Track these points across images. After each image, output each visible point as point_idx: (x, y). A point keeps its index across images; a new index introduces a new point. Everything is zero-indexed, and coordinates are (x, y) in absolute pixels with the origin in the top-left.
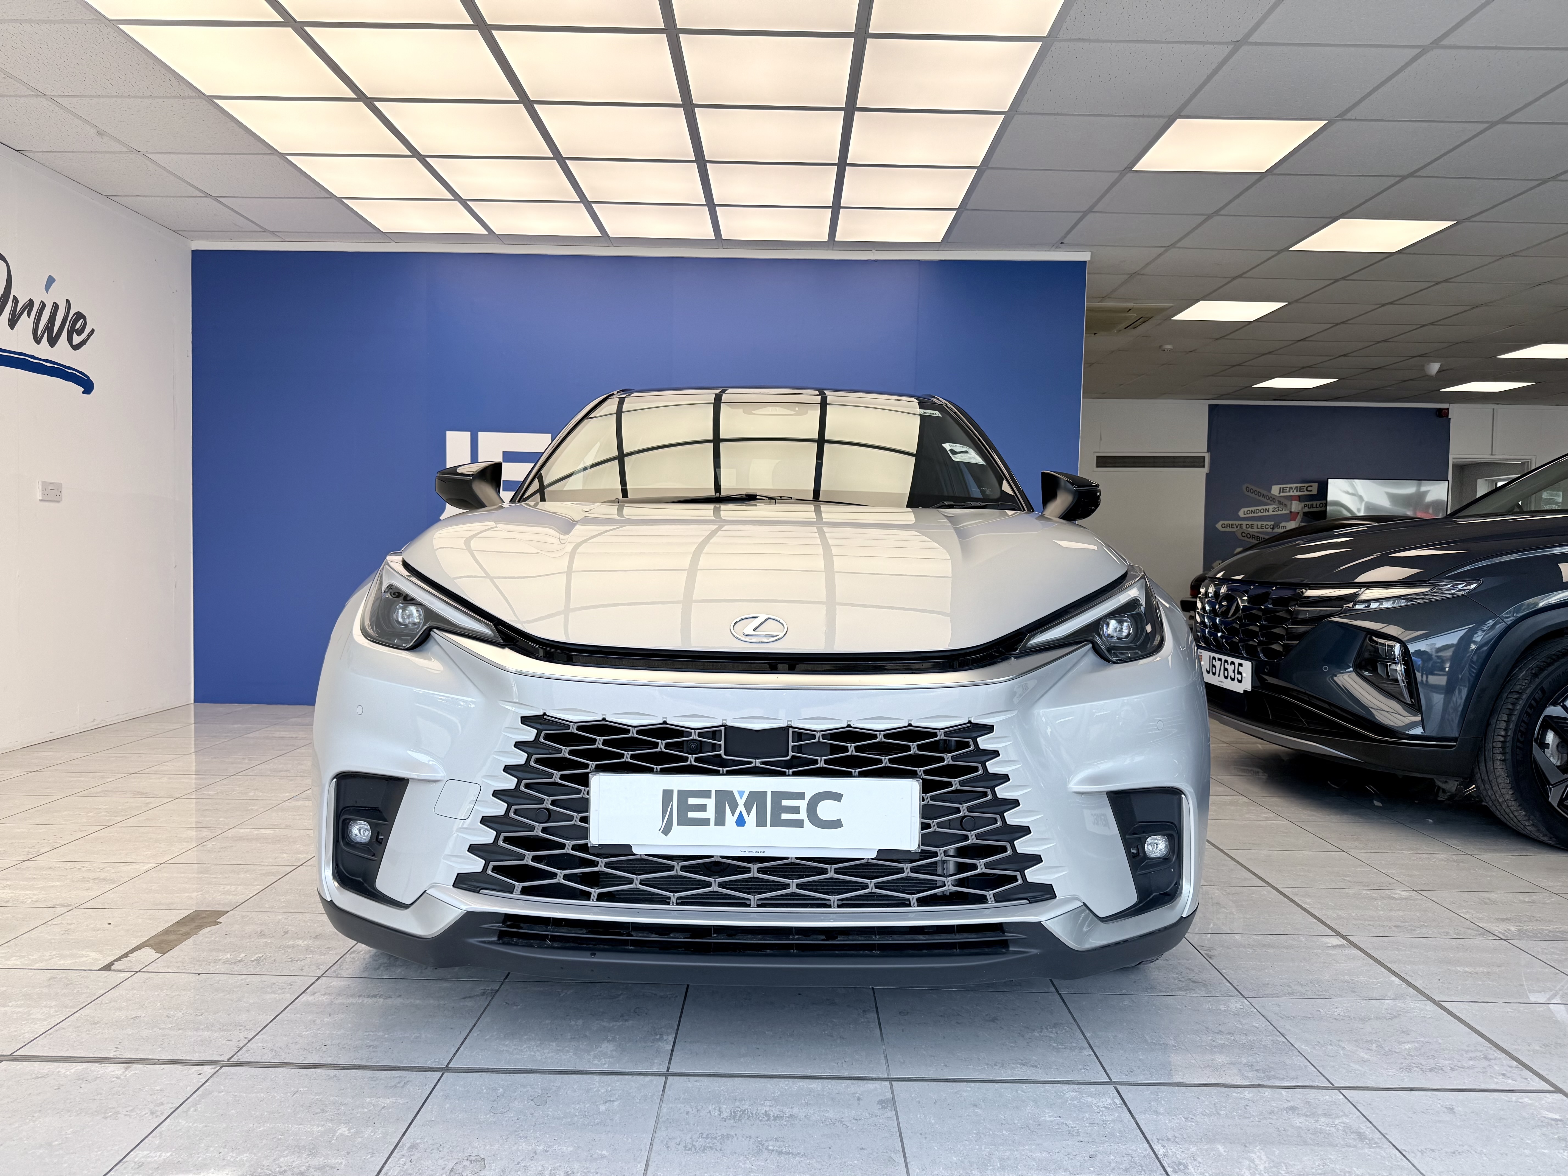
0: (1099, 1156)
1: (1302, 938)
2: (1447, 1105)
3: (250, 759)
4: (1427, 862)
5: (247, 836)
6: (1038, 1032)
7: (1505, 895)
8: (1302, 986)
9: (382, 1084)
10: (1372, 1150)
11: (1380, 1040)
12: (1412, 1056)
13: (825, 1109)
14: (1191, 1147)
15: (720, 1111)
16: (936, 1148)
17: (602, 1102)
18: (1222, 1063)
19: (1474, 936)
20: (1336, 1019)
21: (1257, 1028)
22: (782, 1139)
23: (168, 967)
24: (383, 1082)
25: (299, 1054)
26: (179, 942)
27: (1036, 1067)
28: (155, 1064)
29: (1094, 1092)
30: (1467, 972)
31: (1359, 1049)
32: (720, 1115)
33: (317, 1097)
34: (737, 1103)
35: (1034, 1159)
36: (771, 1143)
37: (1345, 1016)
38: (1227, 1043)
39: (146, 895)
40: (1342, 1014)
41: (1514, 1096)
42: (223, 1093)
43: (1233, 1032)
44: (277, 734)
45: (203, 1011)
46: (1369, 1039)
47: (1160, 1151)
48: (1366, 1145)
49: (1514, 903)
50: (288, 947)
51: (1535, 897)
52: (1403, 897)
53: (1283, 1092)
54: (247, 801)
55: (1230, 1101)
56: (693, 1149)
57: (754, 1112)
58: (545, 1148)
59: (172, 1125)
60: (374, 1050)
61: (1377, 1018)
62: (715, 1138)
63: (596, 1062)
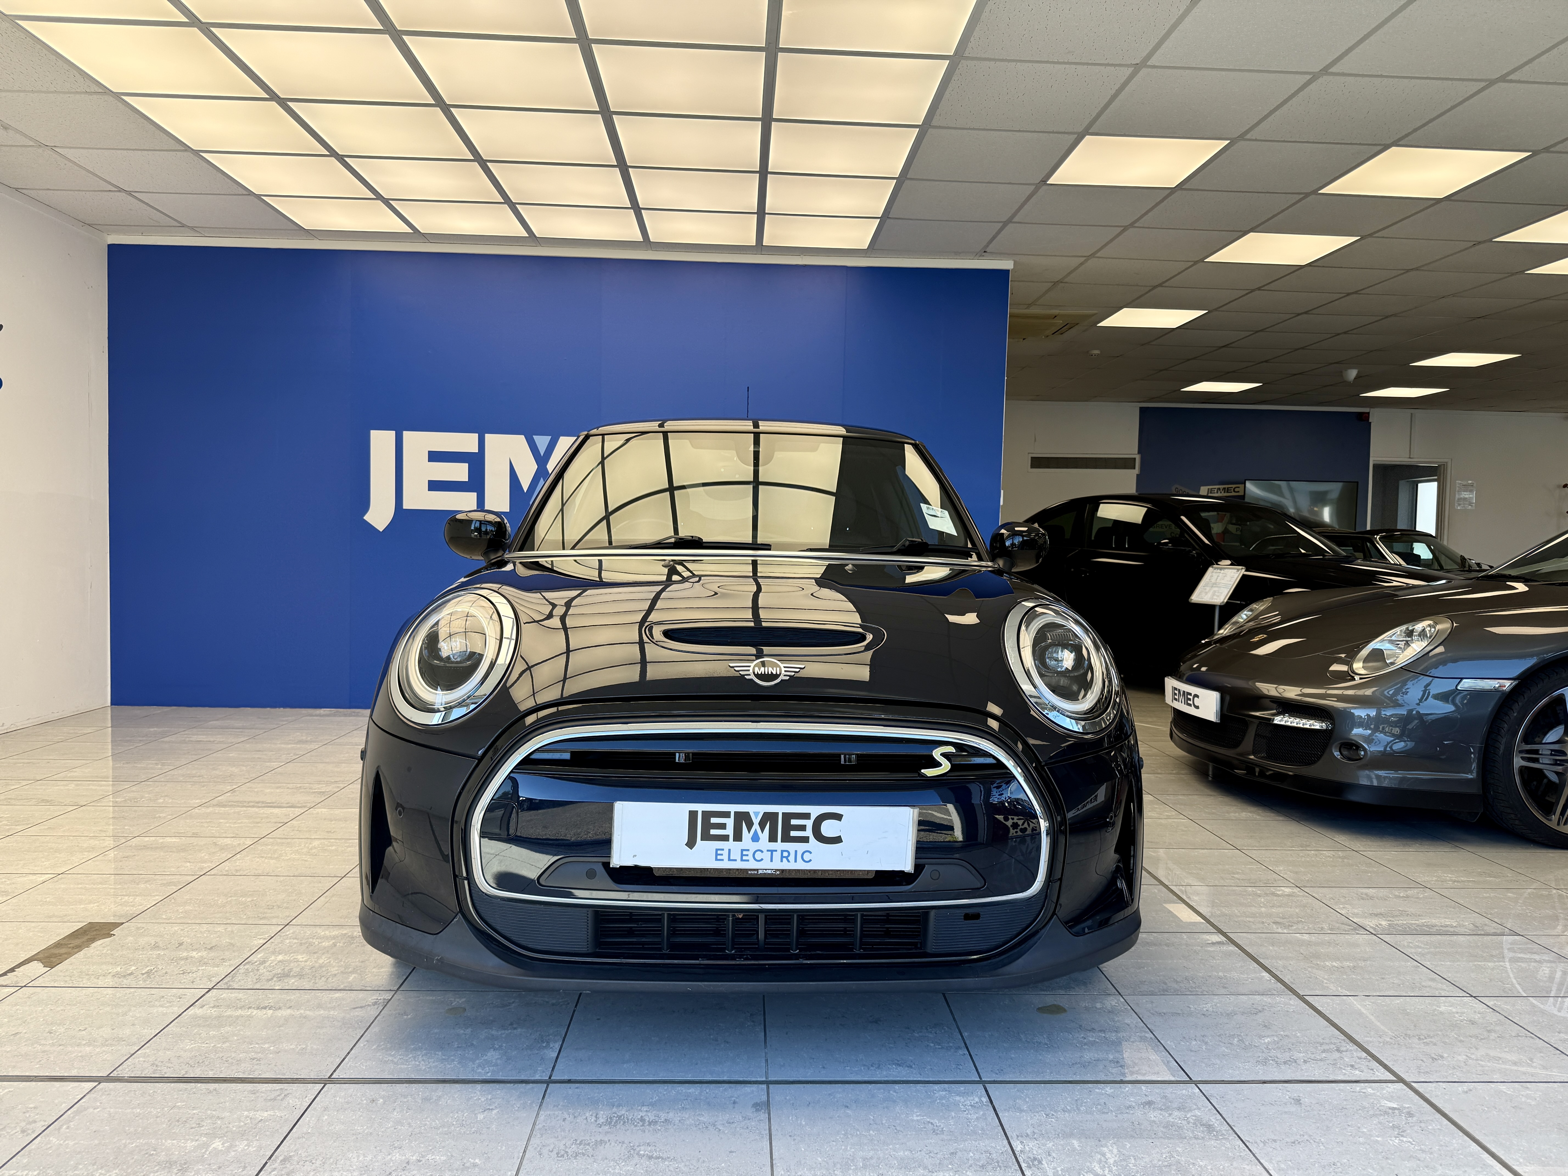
0: (959, 1154)
1: (1185, 936)
2: (1295, 1097)
3: (163, 764)
4: (1313, 859)
5: (151, 845)
6: (918, 1033)
7: (1382, 890)
8: (1177, 982)
9: (262, 1097)
10: (1219, 1142)
11: (1242, 1034)
12: (1270, 1049)
13: (700, 1113)
14: (1048, 1142)
15: (596, 1117)
16: (803, 1149)
17: (481, 1111)
18: (1089, 1060)
19: (1346, 931)
20: (1204, 1015)
21: (1128, 1025)
22: (653, 1144)
23: (55, 981)
24: (263, 1095)
25: (180, 1068)
26: (70, 955)
27: (911, 1067)
28: (31, 1081)
29: (963, 1091)
30: (1335, 966)
31: (1221, 1043)
32: (596, 1121)
33: (194, 1112)
34: (615, 1109)
35: (896, 1158)
36: (642, 1148)
37: (1213, 1012)
38: (1098, 1040)
39: (39, 907)
40: (1211, 1009)
41: (1358, 1087)
42: (98, 1110)
43: (1104, 1029)
44: (194, 738)
45: (87, 1026)
46: (1231, 1033)
47: (1018, 1147)
48: (1214, 1138)
49: (1390, 898)
50: (182, 959)
51: (1410, 892)
52: (1286, 893)
53: (1143, 1087)
54: (155, 808)
55: (1092, 1097)
56: (565, 1155)
57: (630, 1118)
58: (418, 1158)
59: (42, 1143)
60: (258, 1062)
61: (1243, 1013)
62: (589, 1144)
63: (480, 1070)
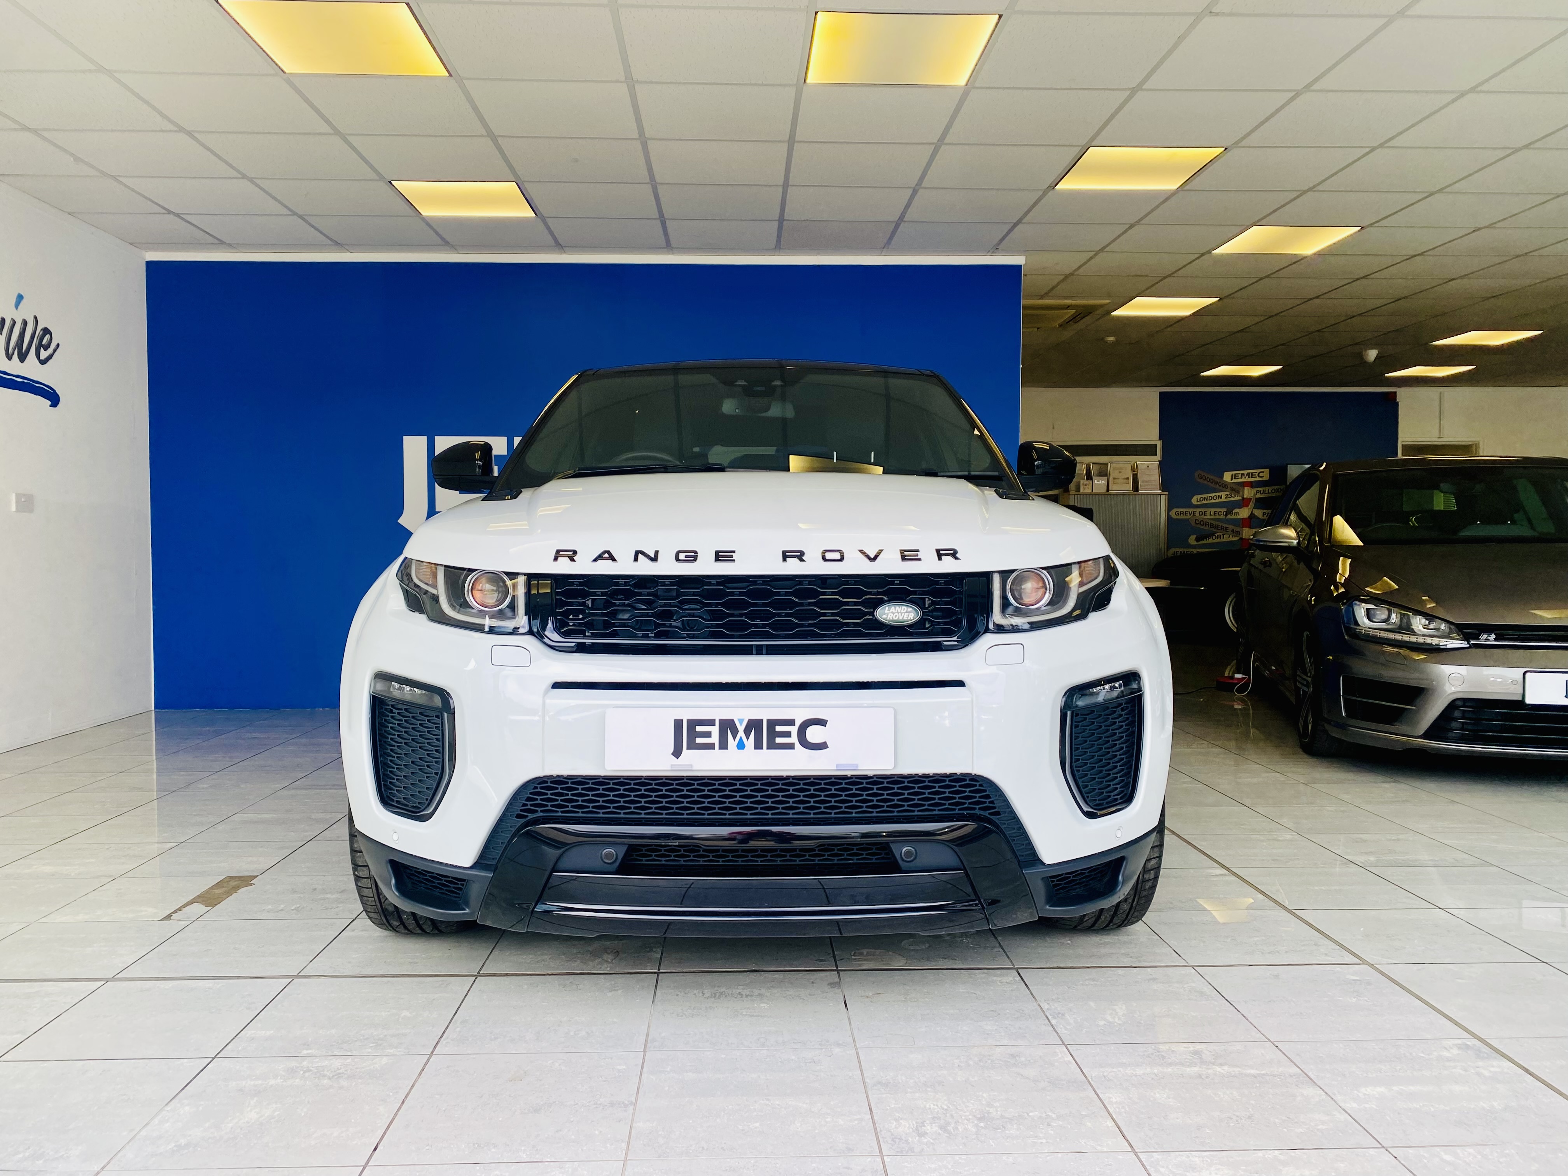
0: (998, 1011)
1: (1191, 870)
2: (1275, 974)
3: (231, 757)
5: (253, 819)
7: (1376, 835)
11: (1235, 936)
12: (1257, 945)
13: (786, 990)
14: (1070, 1003)
15: (702, 993)
16: (872, 1009)
17: (608, 991)
18: (1105, 953)
19: (1337, 865)
20: (1204, 923)
22: (753, 1008)
23: (220, 916)
24: (429, 984)
25: (355, 969)
26: (223, 898)
28: (237, 979)
29: (1000, 974)
30: (1322, 890)
31: (1216, 942)
32: (703, 995)
33: (379, 995)
34: (716, 988)
35: (947, 1014)
36: (744, 1011)
38: (1112, 941)
39: (176, 866)
40: (1210, 920)
41: (1328, 967)
42: (301, 996)
46: (1226, 935)
47: (1045, 1006)
48: (1204, 999)
49: (1381, 841)
50: (321, 899)
51: (1401, 837)
52: (1286, 838)
53: (1149, 970)
54: (241, 792)
55: (1105, 976)
56: (684, 1016)
57: (730, 993)
58: (567, 1019)
59: (267, 1016)
60: (415, 965)
62: (700, 1009)
63: (599, 967)
